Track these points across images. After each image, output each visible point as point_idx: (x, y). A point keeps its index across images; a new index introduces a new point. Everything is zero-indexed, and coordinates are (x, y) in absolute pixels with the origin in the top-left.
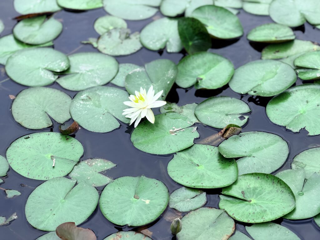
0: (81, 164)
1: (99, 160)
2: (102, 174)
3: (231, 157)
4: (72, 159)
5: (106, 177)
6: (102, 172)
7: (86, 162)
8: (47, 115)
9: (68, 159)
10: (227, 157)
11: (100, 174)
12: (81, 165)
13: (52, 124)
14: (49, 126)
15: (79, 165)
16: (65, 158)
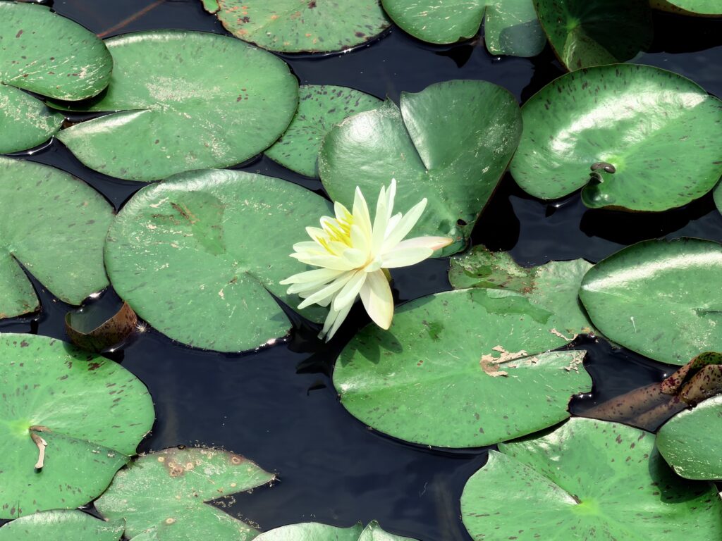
0: (143, 465)
1: (211, 454)
2: (220, 507)
3: (702, 476)
4: (110, 445)
5: (235, 520)
6: (219, 500)
7: (161, 459)
8: (19, 269)
9: (93, 445)
10: (689, 477)
11: (211, 508)
12: (141, 467)
13: (37, 303)
14: (24, 312)
15: (135, 470)
16: (83, 438)
